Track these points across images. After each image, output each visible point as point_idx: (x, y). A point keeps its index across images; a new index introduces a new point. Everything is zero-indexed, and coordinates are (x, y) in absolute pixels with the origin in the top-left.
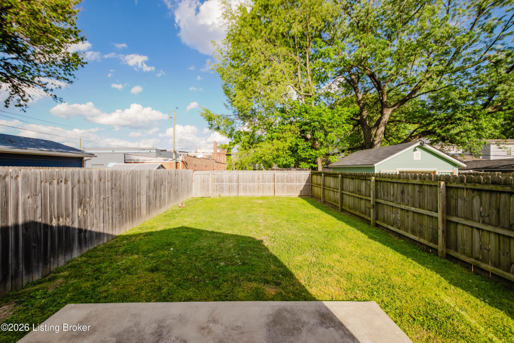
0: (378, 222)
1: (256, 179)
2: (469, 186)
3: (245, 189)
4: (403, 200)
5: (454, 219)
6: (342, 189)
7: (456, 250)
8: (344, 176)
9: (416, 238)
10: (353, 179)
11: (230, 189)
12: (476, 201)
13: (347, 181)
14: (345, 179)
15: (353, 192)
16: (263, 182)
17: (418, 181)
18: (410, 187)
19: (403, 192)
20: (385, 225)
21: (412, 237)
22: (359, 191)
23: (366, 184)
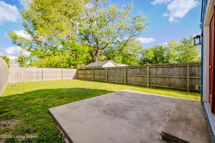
0: (108, 81)
1: (53, 72)
2: (130, 68)
3: (46, 77)
4: (115, 74)
5: (127, 75)
6: (94, 74)
7: (128, 82)
8: (95, 69)
9: (119, 82)
10: (98, 70)
11: (37, 77)
12: (131, 71)
13: (96, 71)
14: (95, 70)
15: (99, 74)
16: (56, 74)
17: (119, 68)
18: (117, 70)
19: (115, 71)
20: (110, 81)
21: (118, 82)
22: (101, 73)
23: (104, 71)
